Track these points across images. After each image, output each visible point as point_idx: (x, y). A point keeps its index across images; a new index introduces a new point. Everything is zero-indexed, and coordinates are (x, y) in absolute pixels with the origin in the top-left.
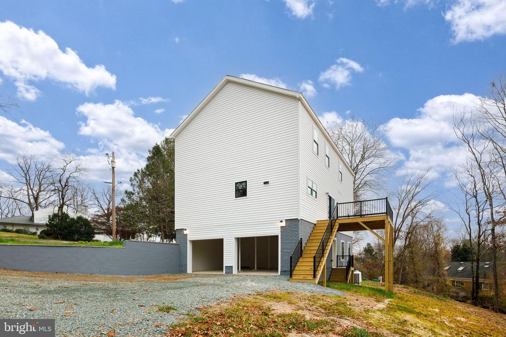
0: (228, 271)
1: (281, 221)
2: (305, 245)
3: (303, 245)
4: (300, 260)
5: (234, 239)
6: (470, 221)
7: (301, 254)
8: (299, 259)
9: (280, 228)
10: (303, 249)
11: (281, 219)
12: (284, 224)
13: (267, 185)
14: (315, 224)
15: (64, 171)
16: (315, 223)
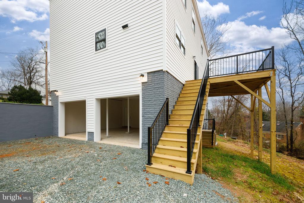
0: (90, 137)
1: (142, 75)
2: (172, 108)
3: (170, 108)
4: (166, 131)
5: (95, 100)
6: (283, 94)
7: (167, 121)
8: (164, 129)
9: (141, 85)
10: (170, 113)
11: (142, 72)
12: (145, 79)
13: (126, 29)
14: (184, 85)
15: (32, 61)
16: (184, 83)
